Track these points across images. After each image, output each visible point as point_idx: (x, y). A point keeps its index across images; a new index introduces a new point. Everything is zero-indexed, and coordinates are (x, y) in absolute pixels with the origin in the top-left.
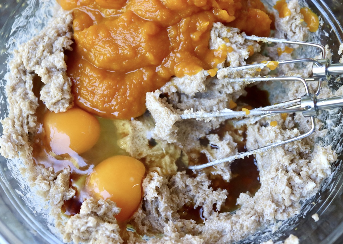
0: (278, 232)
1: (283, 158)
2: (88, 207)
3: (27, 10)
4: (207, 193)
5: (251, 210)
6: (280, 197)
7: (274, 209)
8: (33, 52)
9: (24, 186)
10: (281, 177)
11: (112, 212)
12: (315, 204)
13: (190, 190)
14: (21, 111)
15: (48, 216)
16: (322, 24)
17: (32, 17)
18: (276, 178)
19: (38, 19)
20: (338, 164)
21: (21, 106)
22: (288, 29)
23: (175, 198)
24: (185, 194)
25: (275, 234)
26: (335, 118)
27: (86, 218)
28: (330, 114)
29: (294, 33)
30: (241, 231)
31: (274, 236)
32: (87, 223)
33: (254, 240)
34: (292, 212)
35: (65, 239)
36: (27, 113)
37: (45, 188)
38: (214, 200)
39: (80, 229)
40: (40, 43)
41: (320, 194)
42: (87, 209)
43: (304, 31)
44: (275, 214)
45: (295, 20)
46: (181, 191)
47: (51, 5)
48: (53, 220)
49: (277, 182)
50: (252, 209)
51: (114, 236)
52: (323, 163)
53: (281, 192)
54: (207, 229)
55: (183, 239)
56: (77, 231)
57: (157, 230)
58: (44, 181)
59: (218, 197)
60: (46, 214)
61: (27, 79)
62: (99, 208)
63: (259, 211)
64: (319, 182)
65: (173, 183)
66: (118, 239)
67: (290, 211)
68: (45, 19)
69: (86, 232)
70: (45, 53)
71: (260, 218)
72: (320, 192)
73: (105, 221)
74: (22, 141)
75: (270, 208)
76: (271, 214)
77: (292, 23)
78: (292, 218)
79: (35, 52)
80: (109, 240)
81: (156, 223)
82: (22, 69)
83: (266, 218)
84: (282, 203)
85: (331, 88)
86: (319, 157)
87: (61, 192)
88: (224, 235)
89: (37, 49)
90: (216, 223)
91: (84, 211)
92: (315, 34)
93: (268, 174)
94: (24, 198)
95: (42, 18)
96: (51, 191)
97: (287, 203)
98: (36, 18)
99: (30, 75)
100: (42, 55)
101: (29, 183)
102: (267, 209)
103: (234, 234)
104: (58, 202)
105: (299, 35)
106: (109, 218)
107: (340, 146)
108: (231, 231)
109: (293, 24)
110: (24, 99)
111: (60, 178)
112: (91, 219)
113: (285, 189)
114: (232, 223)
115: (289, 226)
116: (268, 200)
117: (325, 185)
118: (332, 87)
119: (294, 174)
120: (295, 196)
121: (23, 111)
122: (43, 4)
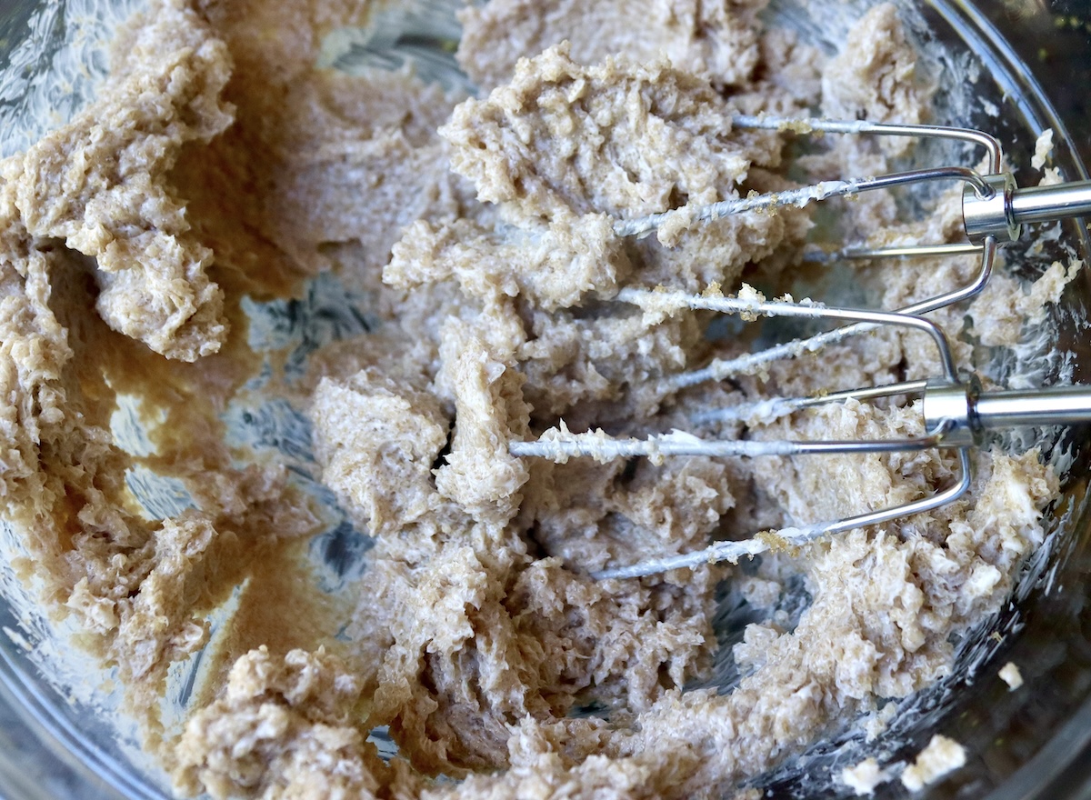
0: (889, 737)
1: (888, 495)
2: (255, 674)
3: (28, 49)
4: (637, 628)
5: (793, 671)
6: (886, 620)
7: (870, 659)
8: (54, 176)
9: (29, 617)
10: (884, 557)
11: (333, 692)
12: (1001, 640)
13: (580, 623)
14: (13, 370)
15: (114, 714)
16: (973, 79)
17: (43, 72)
18: (869, 562)
19: (62, 78)
20: (1064, 507)
21: (14, 353)
22: (870, 95)
23: (533, 647)
24: (564, 633)
25: (878, 743)
26: (1038, 368)
27: (249, 710)
28: (1019, 357)
29: (891, 107)
30: (767, 740)
31: (876, 751)
32: (254, 726)
33: (810, 768)
34: (928, 670)
35: (179, 785)
36: (34, 375)
37: (102, 622)
38: (660, 652)
39: (232, 747)
40: (74, 147)
41: (1012, 606)
42: (252, 683)
43: (921, 101)
44: (873, 676)
45: (891, 67)
46: (550, 624)
47: (102, 35)
48: (134, 729)
49: (871, 572)
50: (798, 667)
51: (348, 768)
52: (1018, 506)
53: (891, 602)
54: (649, 739)
55: (577, 772)
56: (220, 755)
57: (480, 756)
58: (97, 600)
59: (673, 641)
60: (109, 710)
61: (30, 268)
62: (289, 680)
63: (820, 671)
64: (1008, 567)
65: (524, 599)
66: (360, 778)
67: (921, 666)
68: (84, 81)
69: (250, 758)
70: (93, 179)
71: (824, 692)
72: (1014, 599)
73: (312, 722)
74: (21, 465)
75: (858, 658)
76: (860, 677)
77: (883, 75)
78: (927, 690)
79: (59, 176)
80: (331, 782)
81: (474, 732)
82: (15, 236)
83: (846, 691)
84: (892, 641)
85: (1016, 277)
86: (1003, 489)
87: (156, 634)
88: (710, 757)
89: (64, 168)
90: (683, 719)
91: (242, 687)
92: (955, 113)
93: (841, 550)
94: (34, 657)
95: (75, 76)
96: (121, 632)
97: (911, 640)
98: (56, 75)
99: (40, 254)
100: (85, 184)
101: (44, 609)
102: (848, 662)
103: (742, 752)
104: (146, 667)
105: (905, 114)
106: (326, 713)
107: (1064, 452)
108: (731, 742)
109: (886, 78)
110: (21, 332)
111: (151, 589)
112: (269, 712)
113: (903, 591)
114: (734, 714)
115: (922, 716)
116: (847, 631)
117: (1025, 579)
118: (1019, 273)
119: (926, 546)
120: (936, 617)
121: (21, 372)
122: (77, 32)
